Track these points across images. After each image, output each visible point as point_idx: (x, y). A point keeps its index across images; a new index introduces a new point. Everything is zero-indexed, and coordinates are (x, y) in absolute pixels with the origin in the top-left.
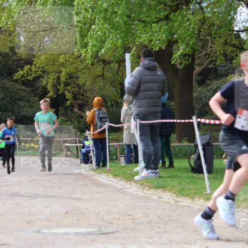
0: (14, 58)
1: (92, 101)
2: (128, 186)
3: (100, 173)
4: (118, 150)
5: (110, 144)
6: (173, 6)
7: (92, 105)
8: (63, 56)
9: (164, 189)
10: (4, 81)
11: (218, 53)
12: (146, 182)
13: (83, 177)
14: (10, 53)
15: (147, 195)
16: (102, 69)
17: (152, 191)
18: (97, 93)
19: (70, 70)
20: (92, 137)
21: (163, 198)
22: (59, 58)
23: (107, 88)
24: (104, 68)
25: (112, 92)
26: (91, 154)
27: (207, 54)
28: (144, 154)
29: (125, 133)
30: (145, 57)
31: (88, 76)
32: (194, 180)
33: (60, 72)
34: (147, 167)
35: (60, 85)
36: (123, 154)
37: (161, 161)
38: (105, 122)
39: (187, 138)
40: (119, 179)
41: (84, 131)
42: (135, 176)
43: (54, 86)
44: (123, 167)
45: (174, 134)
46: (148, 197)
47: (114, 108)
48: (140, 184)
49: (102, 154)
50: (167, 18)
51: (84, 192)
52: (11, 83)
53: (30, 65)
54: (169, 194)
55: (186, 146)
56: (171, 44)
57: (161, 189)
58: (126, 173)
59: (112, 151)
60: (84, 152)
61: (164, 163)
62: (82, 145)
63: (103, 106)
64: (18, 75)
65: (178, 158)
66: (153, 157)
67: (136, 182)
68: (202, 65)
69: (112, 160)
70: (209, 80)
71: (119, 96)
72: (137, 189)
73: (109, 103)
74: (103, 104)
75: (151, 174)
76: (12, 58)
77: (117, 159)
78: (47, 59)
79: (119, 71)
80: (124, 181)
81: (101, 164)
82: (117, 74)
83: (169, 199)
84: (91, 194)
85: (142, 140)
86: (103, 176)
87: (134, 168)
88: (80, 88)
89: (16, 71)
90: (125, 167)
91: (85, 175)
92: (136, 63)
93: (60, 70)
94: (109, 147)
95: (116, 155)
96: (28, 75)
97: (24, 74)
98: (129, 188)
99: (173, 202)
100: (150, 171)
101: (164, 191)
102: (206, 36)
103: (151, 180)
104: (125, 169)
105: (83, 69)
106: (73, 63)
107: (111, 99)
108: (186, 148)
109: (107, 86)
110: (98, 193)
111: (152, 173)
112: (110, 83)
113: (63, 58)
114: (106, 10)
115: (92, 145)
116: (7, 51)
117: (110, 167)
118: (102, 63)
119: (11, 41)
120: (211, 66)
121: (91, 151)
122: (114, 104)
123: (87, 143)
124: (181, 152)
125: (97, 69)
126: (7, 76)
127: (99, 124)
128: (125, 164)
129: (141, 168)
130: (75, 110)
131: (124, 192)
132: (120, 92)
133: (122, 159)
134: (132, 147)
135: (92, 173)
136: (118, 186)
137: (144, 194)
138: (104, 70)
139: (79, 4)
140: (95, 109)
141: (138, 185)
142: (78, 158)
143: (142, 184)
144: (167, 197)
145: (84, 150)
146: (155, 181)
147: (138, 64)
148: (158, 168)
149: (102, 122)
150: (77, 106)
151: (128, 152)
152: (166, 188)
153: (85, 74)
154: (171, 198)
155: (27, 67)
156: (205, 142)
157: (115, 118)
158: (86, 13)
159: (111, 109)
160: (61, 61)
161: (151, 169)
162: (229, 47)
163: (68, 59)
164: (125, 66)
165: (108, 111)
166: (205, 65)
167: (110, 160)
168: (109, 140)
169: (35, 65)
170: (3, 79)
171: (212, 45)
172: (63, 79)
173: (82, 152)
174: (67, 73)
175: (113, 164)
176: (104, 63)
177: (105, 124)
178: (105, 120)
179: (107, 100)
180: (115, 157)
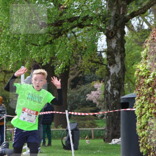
4: (13, 134)
5: (7, 129)
6: (56, 34)
11: (86, 67)
16: (4, 77)
24: (5, 76)
27: (78, 67)
37: (42, 141)
39: (62, 125)
45: (53, 122)
50: (51, 42)
59: (8, 134)
61: (44, 142)
65: (55, 139)
69: (8, 140)
70: (79, 85)
74: (3, 101)
92: (28, 73)
94: (6, 131)
95: (11, 137)
102: (78, 55)
108: (61, 132)
114: (9, 36)
118: (4, 73)
120: (81, 75)
124: (57, 135)
138: (5, 77)
148: (40, 146)
166: (76, 75)
168: (6, 127)
171: (82, 60)
176: (5, 73)
177: (4, 115)
178: (4, 112)
179: (7, 98)
180: (10, 139)
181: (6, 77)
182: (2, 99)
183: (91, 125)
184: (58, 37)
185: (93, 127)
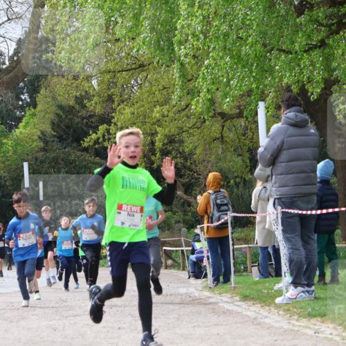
0: (83, 113)
1: (206, 179)
2: (265, 314)
3: (220, 294)
4: (248, 256)
5: (235, 247)
6: (333, 24)
7: (205, 185)
8: (158, 108)
9: (324, 318)
10: (67, 150)
12: (295, 307)
13: (193, 300)
14: (77, 107)
15: (296, 329)
16: (220, 128)
17: (304, 322)
18: (212, 166)
19: (170, 131)
20: (206, 236)
21: (322, 332)
22: (153, 111)
23: (229, 157)
24: (223, 127)
25: (236, 163)
26: (205, 262)
28: (291, 261)
29: (258, 228)
30: (289, 106)
31: (198, 140)
33: (154, 134)
34: (295, 283)
35: (155, 155)
36: (255, 263)
37: (318, 273)
38: (227, 211)
40: (250, 303)
41: (193, 227)
42: (276, 297)
43: (145, 156)
44: (256, 283)
45: (338, 229)
46: (298, 331)
47: (241, 189)
48: (284, 310)
49: (222, 262)
50: (323, 44)
51: (196, 324)
52: (79, 153)
53: (107, 123)
54: (331, 326)
56: (330, 85)
57: (319, 318)
58: (262, 292)
59: (237, 258)
60: (194, 260)
61: (322, 275)
62: (191, 248)
63: (222, 187)
64: (88, 140)
66: (305, 266)
67: (278, 306)
69: (239, 272)
71: (248, 169)
72: (280, 319)
73: (232, 182)
74: (222, 183)
75: (302, 294)
76: (79, 114)
77: (246, 270)
78: (133, 114)
79: (248, 129)
80: (259, 305)
81: (221, 279)
82: (244, 135)
83: (331, 334)
84: (207, 326)
85: (287, 240)
86: (224, 299)
87: (275, 285)
88: (186, 159)
89: (87, 134)
90: (260, 283)
91: (195, 296)
92: (273, 117)
93: (153, 132)
94: (234, 250)
95: (244, 263)
96: (104, 140)
97: (99, 138)
98: (266, 317)
99: (338, 339)
100: (300, 289)
101: (323, 322)
103: (303, 304)
104: (260, 287)
105: (190, 128)
106: (175, 120)
107: (235, 174)
109: (229, 153)
110: (216, 325)
111: (303, 292)
112: (233, 149)
113: (158, 112)
114: (226, 35)
115: (207, 248)
116: (72, 103)
117: (235, 284)
118: (220, 118)
119: (77, 87)
121: (205, 259)
122: (239, 183)
123: (198, 246)
125: (213, 128)
126: (72, 142)
127: (217, 214)
128: (260, 278)
129: (286, 284)
130: (179, 193)
131: (259, 324)
132: (249, 164)
133: (255, 270)
134: (270, 250)
135: (207, 293)
136: (249, 313)
137: (291, 327)
138: (223, 130)
139: (183, 27)
140: (210, 191)
141: (281, 312)
142: (184, 269)
143: (288, 310)
144: (329, 331)
145: (193, 257)
146: (309, 304)
147: (277, 118)
148: (313, 285)
149: (221, 211)
150: (181, 186)
151: (264, 258)
152: (327, 317)
153: (194, 136)
154: (335, 333)
155: (102, 128)
157: (242, 204)
158: (194, 41)
159: (235, 190)
160: (155, 117)
161: (302, 285)
163: (166, 113)
164: (256, 122)
165: (231, 193)
167: (235, 272)
168: (233, 240)
169: (115, 124)
170: (65, 148)
172: (158, 145)
173: (191, 260)
174: (166, 135)
175: (240, 279)
176: (223, 119)
177: (227, 214)
178: (225, 208)
179: (229, 176)
180: (242, 268)
181: (225, 128)
182: (220, 177)
184: (337, 33)
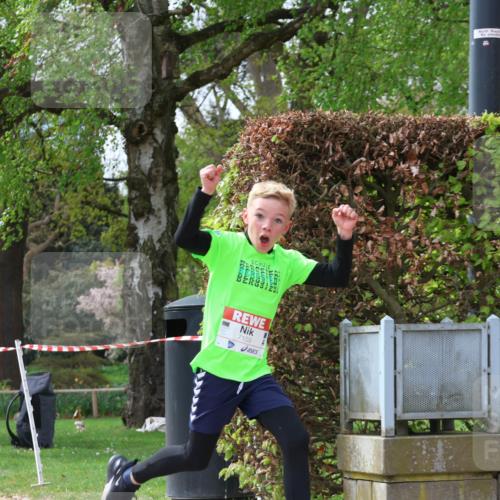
11: (72, 219)
27: (51, 221)
32: (15, 460)
39: (9, 380)
55: (7, 395)
68: (43, 241)
102: (49, 186)
108: (6, 398)
120: (60, 243)
156: (39, 388)
162: (91, 209)
166: (47, 242)
171: (62, 203)
183: (90, 379)
185: (96, 384)
